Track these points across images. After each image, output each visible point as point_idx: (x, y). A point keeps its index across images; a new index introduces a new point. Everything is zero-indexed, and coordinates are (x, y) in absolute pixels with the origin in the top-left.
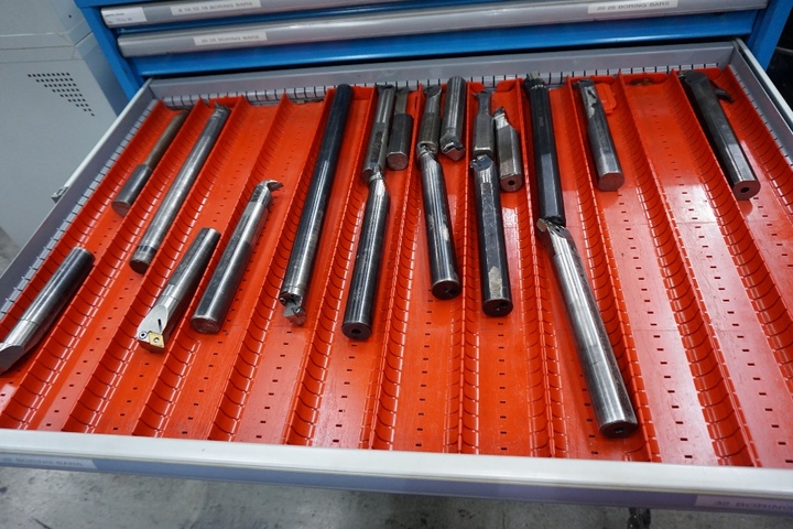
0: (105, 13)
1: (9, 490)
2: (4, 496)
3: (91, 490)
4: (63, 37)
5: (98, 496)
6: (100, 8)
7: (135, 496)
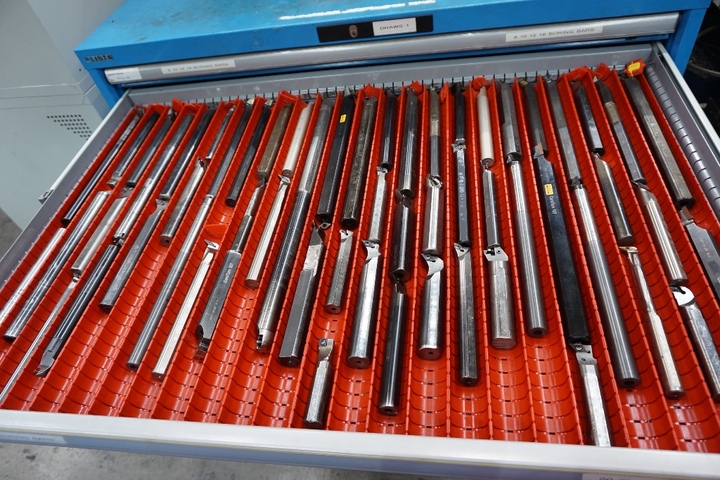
0: (107, 73)
1: (37, 458)
2: (33, 463)
3: (105, 458)
4: (75, 87)
5: (111, 464)
6: (103, 69)
7: (142, 464)
